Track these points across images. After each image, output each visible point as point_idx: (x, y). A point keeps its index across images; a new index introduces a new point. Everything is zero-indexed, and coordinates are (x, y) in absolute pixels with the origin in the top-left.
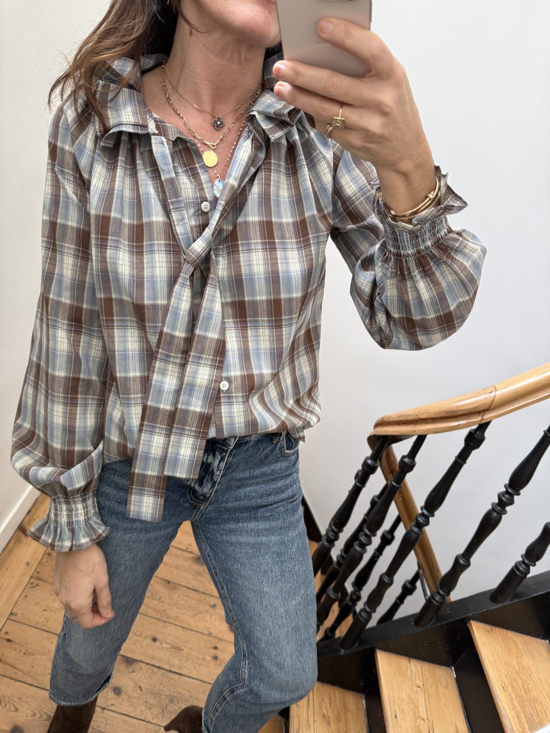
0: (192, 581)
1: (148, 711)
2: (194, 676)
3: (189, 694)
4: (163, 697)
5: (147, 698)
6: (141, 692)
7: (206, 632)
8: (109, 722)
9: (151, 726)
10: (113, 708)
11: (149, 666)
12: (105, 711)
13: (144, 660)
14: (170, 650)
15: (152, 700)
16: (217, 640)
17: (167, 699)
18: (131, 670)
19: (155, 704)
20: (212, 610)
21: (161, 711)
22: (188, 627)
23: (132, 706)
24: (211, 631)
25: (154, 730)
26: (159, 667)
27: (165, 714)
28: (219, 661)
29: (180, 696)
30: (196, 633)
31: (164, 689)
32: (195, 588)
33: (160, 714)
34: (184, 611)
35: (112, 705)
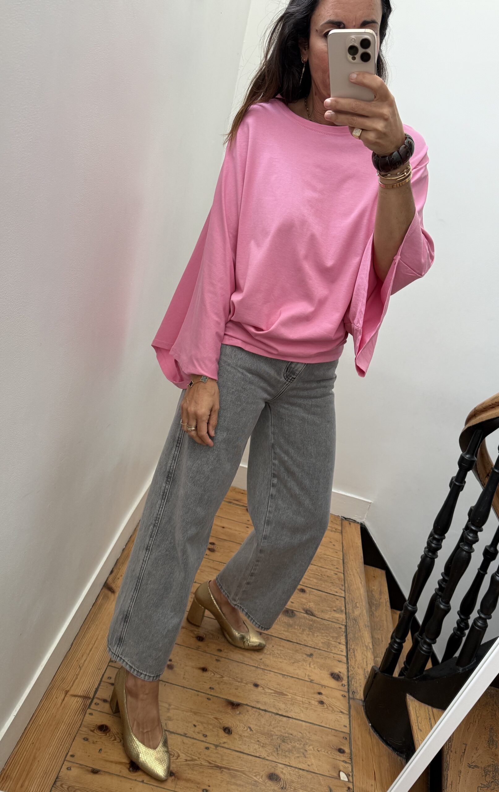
0: (284, 633)
1: (261, 749)
2: (302, 719)
3: (301, 734)
4: (274, 737)
5: (258, 738)
6: (251, 732)
7: (307, 680)
8: (225, 758)
9: (267, 762)
10: (226, 745)
11: (255, 709)
12: (219, 748)
13: (249, 704)
14: (274, 694)
15: (263, 739)
16: (320, 686)
17: (279, 739)
18: (238, 712)
19: (268, 743)
20: (310, 659)
21: (275, 749)
22: (289, 675)
23: (245, 745)
24: (312, 679)
25: (271, 766)
26: (265, 711)
27: (279, 752)
28: (325, 705)
29: (290, 736)
30: (297, 680)
31: (274, 730)
32: (288, 639)
33: (274, 752)
34: (281, 660)
35: (224, 743)
